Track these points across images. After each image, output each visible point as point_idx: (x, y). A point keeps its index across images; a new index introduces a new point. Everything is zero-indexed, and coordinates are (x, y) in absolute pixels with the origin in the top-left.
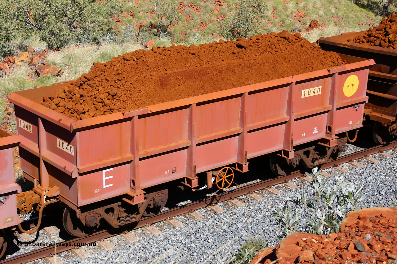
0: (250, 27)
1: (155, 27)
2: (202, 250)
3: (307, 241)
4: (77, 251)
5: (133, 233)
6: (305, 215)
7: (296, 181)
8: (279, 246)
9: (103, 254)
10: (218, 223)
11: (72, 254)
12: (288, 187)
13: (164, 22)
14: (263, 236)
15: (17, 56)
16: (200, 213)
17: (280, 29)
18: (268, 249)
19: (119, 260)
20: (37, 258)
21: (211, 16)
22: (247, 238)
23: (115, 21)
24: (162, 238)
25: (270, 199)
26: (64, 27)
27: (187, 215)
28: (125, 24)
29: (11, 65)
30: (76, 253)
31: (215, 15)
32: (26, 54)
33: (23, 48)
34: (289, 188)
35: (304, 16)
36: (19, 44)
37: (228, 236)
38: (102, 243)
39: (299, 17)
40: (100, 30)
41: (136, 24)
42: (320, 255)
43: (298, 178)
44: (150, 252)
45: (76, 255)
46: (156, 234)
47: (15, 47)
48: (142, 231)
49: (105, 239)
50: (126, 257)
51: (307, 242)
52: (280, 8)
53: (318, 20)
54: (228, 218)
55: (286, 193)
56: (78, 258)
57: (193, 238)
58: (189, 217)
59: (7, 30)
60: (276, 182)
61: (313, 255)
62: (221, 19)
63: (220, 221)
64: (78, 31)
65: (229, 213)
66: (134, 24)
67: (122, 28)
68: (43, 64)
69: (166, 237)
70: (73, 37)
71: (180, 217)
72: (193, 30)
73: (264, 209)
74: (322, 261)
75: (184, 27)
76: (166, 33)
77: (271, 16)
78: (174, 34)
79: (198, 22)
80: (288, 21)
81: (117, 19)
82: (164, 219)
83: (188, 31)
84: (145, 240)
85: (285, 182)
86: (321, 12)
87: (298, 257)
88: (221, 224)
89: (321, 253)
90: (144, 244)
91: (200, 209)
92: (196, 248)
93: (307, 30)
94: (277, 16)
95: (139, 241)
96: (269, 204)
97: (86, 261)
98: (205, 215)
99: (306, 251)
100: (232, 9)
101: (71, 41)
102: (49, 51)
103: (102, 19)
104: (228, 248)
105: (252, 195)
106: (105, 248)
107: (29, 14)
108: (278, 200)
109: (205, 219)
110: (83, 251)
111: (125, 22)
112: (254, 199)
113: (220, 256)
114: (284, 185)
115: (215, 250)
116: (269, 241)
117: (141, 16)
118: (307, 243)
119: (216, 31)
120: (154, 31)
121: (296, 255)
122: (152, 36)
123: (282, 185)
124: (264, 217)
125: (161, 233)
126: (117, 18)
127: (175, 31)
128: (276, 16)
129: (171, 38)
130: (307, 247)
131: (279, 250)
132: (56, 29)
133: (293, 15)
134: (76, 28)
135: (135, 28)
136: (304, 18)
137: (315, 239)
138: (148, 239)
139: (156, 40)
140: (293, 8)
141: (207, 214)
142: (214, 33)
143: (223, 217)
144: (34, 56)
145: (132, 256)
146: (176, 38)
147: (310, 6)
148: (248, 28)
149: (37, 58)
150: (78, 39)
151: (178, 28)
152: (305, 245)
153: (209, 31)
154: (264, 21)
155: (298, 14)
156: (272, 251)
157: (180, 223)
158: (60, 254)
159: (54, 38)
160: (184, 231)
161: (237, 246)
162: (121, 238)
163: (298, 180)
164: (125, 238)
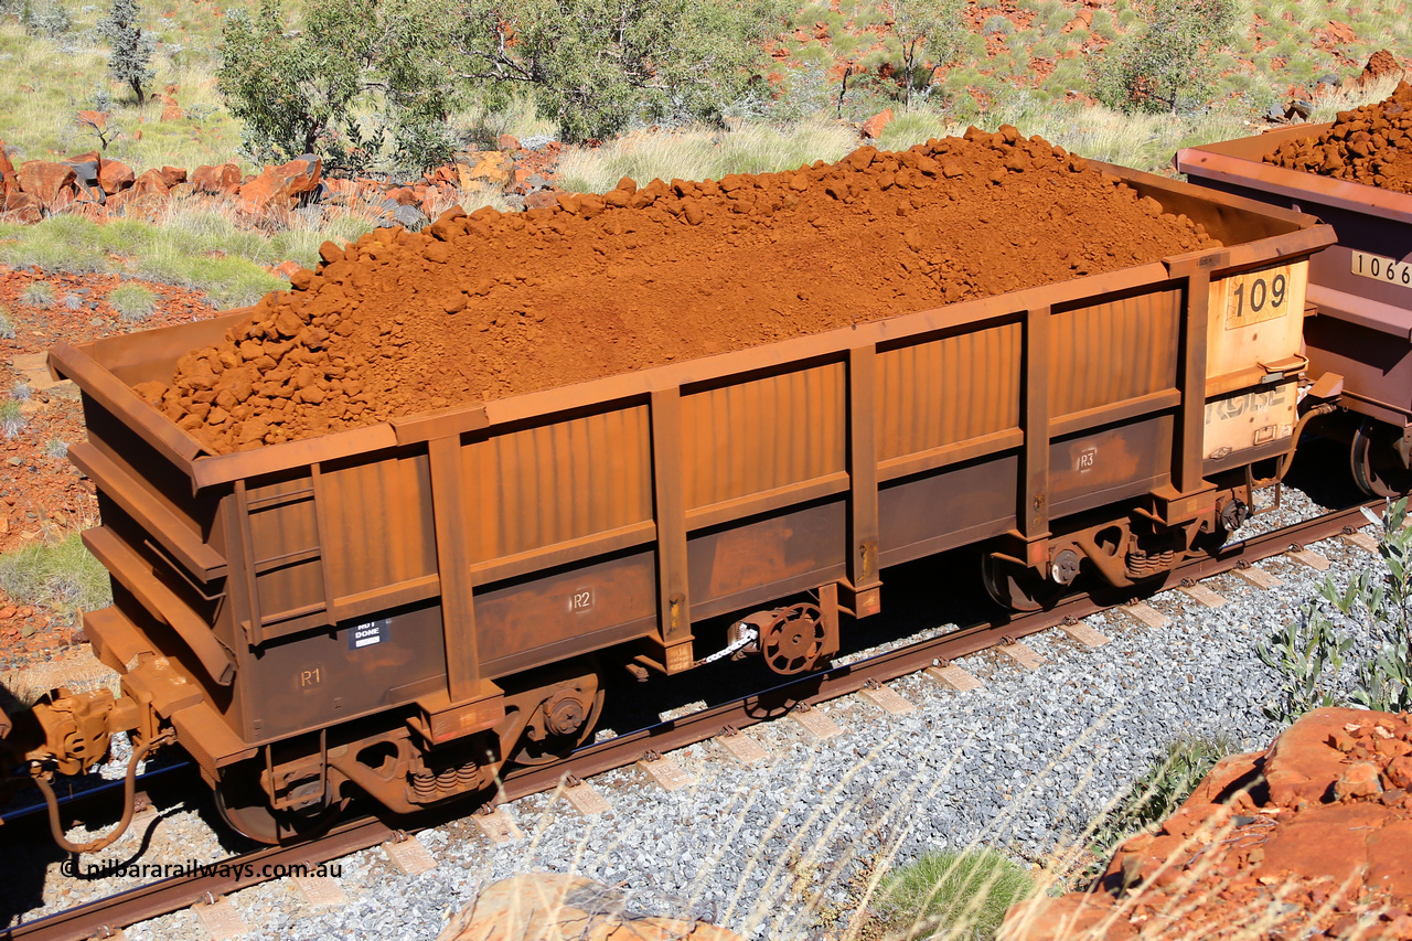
0: (1184, 72)
1: (895, 76)
2: (1040, 761)
3: (1361, 733)
4: (653, 768)
5: (827, 710)
6: (1353, 651)
7: (1328, 547)
8: (1276, 749)
9: (733, 776)
10: (1088, 676)
11: (637, 776)
12: (1304, 564)
13: (922, 57)
14: (1226, 716)
15: (466, 163)
16: (1032, 648)
17: (1277, 78)
18: (1242, 759)
19: (783, 795)
20: (532, 791)
21: (1065, 40)
22: (1177, 724)
23: (768, 55)
24: (914, 725)
25: (1246, 603)
26: (613, 72)
27: (993, 654)
28: (801, 62)
29: (449, 192)
30: (650, 774)
31: (1079, 35)
32: (495, 157)
33: (484, 138)
34: (1306, 567)
35: (1351, 40)
36: (472, 126)
37: (1119, 717)
38: (730, 742)
39: (1333, 43)
40: (723, 82)
41: (835, 63)
42: (1400, 775)
43: (1334, 537)
44: (880, 767)
45: (651, 779)
46: (898, 713)
47: (461, 136)
48: (853, 702)
49: (740, 729)
50: (806, 784)
51: (1360, 737)
52: (1277, 12)
53: (1393, 52)
54: (1118, 660)
55: (1297, 584)
56: (658, 789)
57: (1012, 726)
58: (998, 661)
59: (433, 81)
60: (1266, 549)
61: (1380, 777)
62: (1096, 47)
63: (1095, 672)
64: (657, 85)
65: (1122, 646)
66: (827, 63)
67: (791, 74)
68: (548, 188)
69: (930, 722)
70: (641, 104)
71: (972, 660)
72: (1011, 83)
73: (1230, 634)
74: (1405, 794)
75: (981, 72)
76: (929, 90)
77: (1249, 39)
78: (949, 96)
79: (1026, 56)
80: (1302, 55)
81: (776, 48)
82: (922, 667)
83: (996, 84)
84: (865, 731)
85: (1292, 550)
86: (1402, 27)
87: (1334, 782)
88: (1097, 680)
89: (1404, 772)
90: (860, 744)
91: (1034, 634)
92: (1021, 757)
93: (1361, 82)
94: (1268, 38)
95: (845, 735)
96: (1245, 620)
97: (682, 798)
98: (1050, 653)
99: (1356, 765)
100: (1129, 17)
101: (633, 117)
102: (564, 146)
103: (730, 48)
104: (1118, 754)
105: (1192, 591)
106: (741, 757)
107: (502, 35)
108: (1271, 605)
109: (1050, 666)
110: (674, 767)
111: (800, 58)
112: (1198, 603)
113: (1094, 780)
114: (1289, 560)
115: (1080, 761)
116: (1245, 732)
117: (851, 40)
118: (1361, 741)
119: (1080, 85)
120: (891, 84)
121: (1327, 776)
122: (881, 100)
123: (1284, 559)
124: (1229, 657)
125: (913, 710)
126: (775, 45)
127: (954, 84)
128: (1265, 39)
129: (943, 108)
130: (1361, 751)
131: (1274, 762)
132: (588, 81)
133: (1318, 36)
134: (648, 75)
135: (832, 75)
136: (1351, 46)
137: (1385, 728)
138: (874, 728)
139: (896, 113)
140: (1318, 13)
141: (1055, 650)
142: (1075, 92)
143: (1104, 659)
144: (518, 163)
145: (824, 781)
146: (957, 107)
147: (1368, 10)
148: (1178, 76)
149: (528, 168)
150: (656, 113)
151: (964, 77)
152: (1355, 746)
153: (1059, 85)
154: (1227, 53)
155: (1330, 31)
156: (1254, 763)
157: (972, 679)
158: (603, 776)
159: (584, 106)
160: (985, 704)
161: (1149, 750)
162: (789, 724)
163: (1332, 542)
164: (803, 725)
